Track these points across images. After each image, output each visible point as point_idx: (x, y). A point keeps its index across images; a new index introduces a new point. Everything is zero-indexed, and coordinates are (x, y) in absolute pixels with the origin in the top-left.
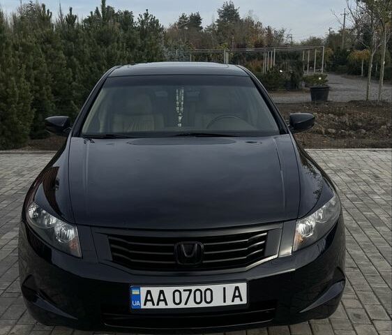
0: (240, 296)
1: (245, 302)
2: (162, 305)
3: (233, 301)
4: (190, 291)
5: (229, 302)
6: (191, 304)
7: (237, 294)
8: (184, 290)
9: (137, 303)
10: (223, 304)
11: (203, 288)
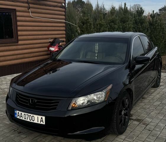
0: (43, 121)
1: (44, 124)
2: (21, 118)
3: (40, 122)
4: (28, 115)
5: (39, 123)
6: (28, 120)
7: (42, 120)
8: (27, 115)
9: (16, 116)
10: (37, 123)
11: (32, 115)
